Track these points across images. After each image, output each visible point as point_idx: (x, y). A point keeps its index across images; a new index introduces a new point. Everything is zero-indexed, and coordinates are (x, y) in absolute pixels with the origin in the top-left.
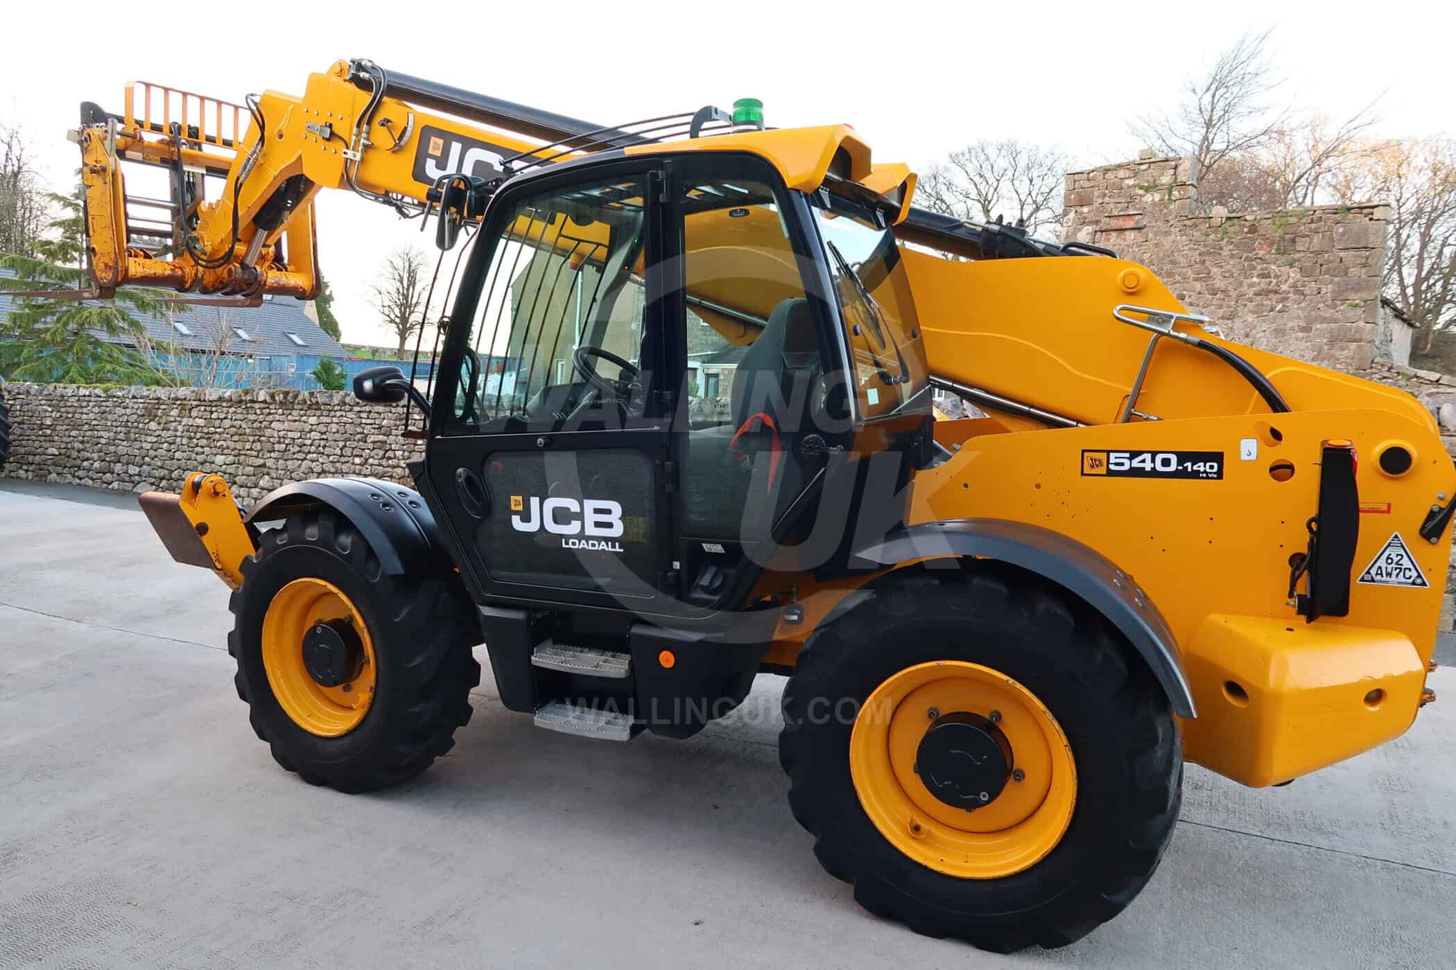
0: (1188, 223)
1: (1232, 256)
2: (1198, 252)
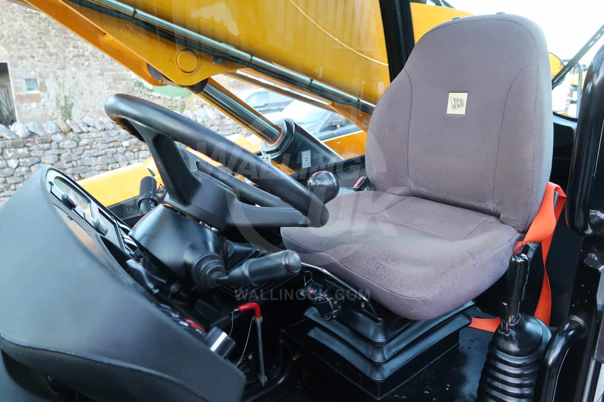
0: (27, 15)
1: (56, 36)
2: (36, 32)
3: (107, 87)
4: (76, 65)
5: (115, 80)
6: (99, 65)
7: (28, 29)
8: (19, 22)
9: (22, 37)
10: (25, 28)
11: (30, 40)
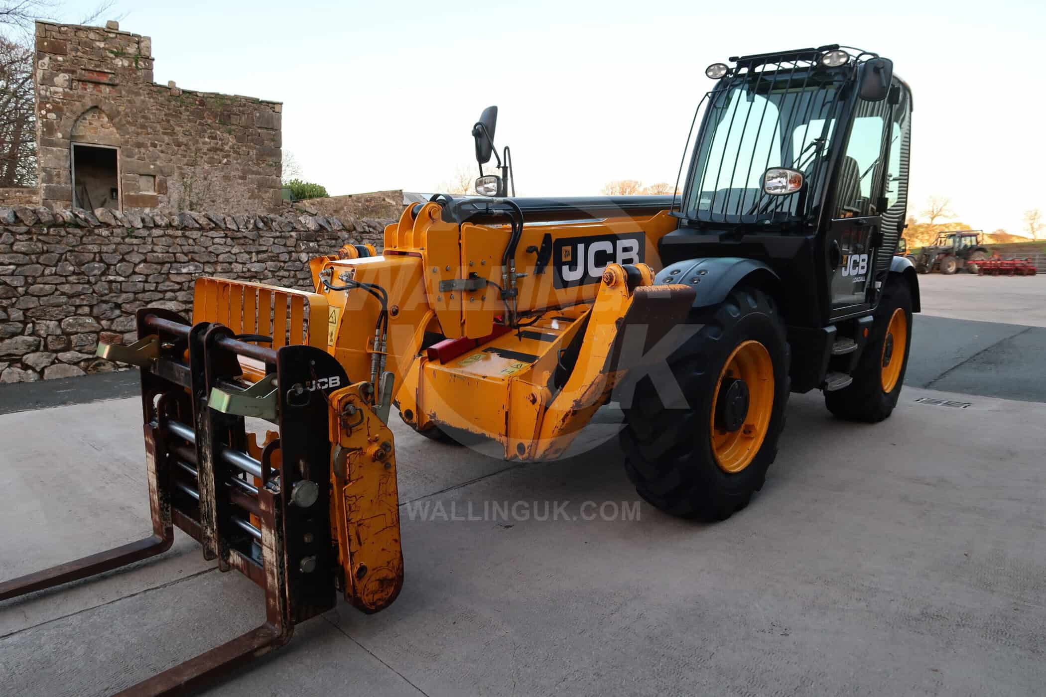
3: (247, 195)
4: (211, 162)
5: (259, 187)
6: (239, 164)
7: (153, 108)
8: (142, 98)
9: (144, 117)
10: (149, 106)
11: (154, 123)
